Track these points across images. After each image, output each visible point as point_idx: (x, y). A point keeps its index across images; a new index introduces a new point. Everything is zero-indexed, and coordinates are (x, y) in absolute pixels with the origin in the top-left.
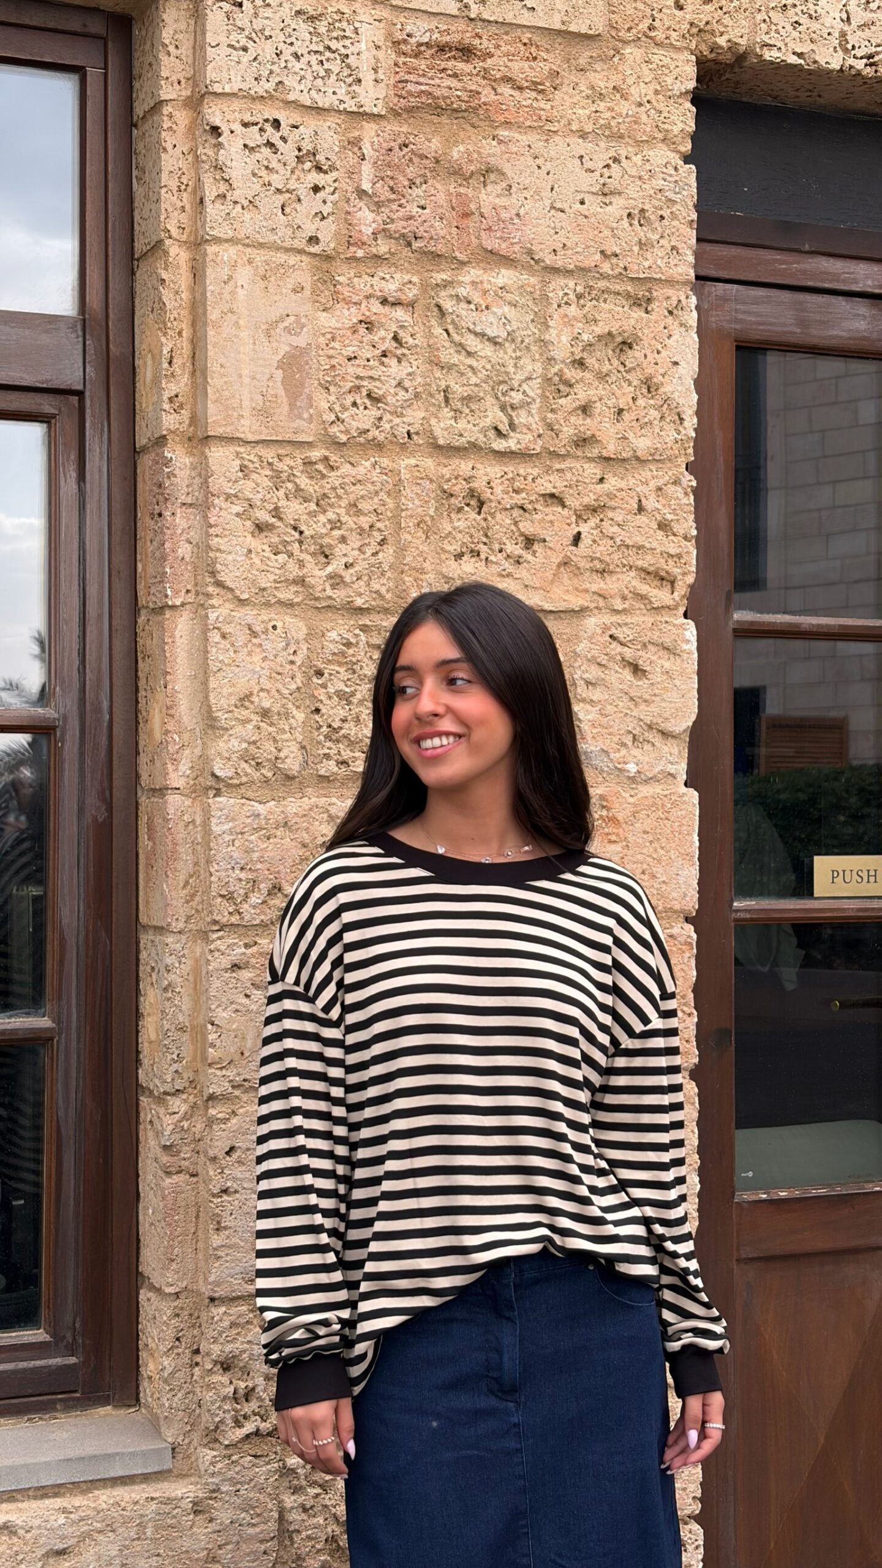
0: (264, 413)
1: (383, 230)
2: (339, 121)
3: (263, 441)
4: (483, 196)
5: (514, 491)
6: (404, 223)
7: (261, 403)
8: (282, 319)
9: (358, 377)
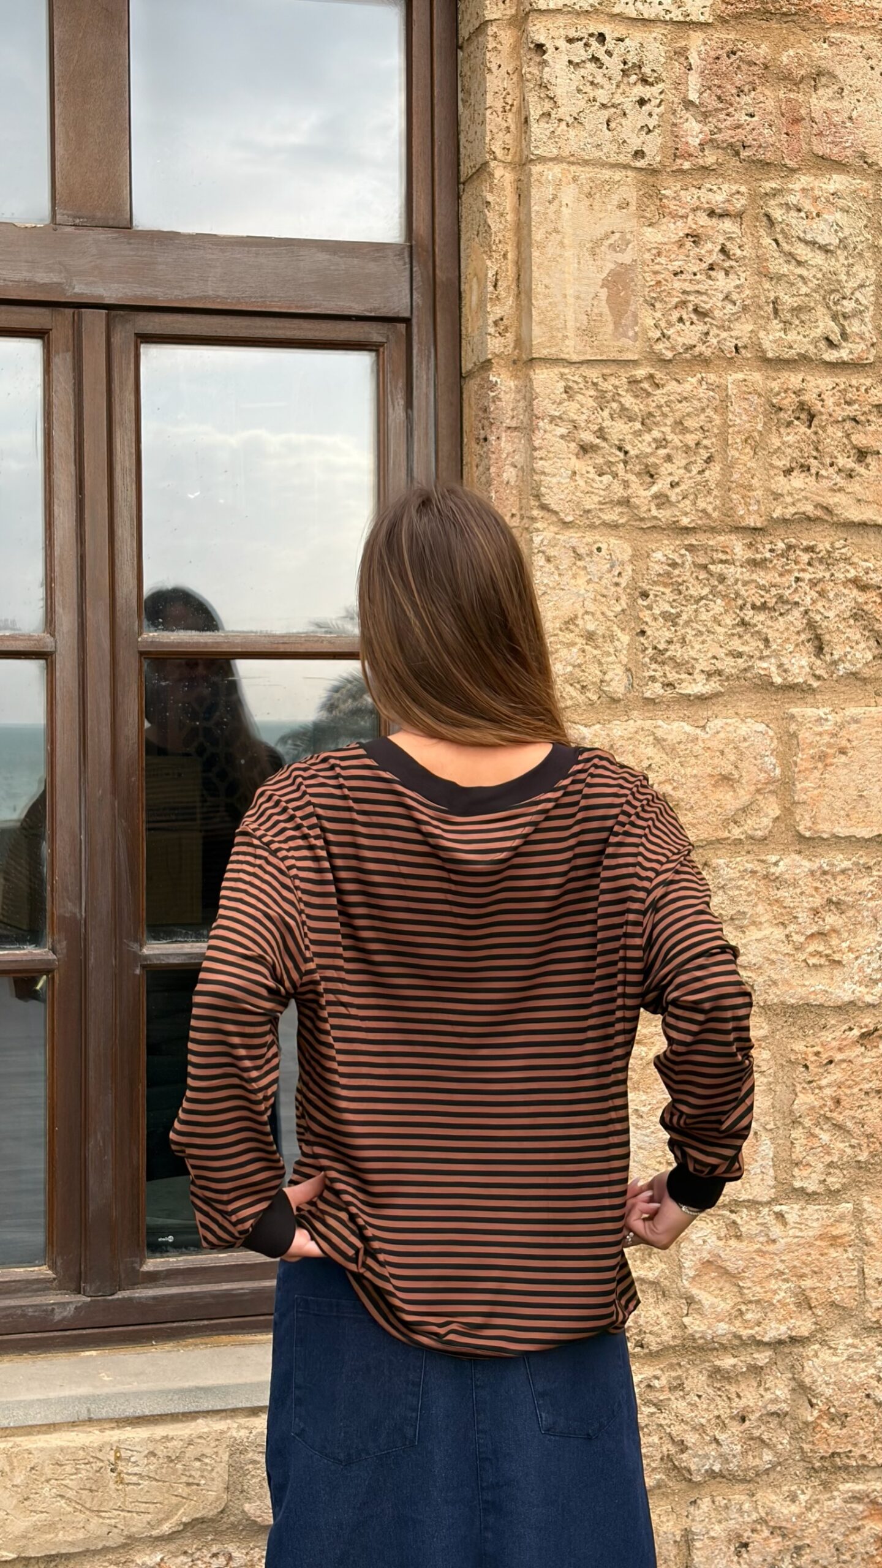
0: (588, 332)
1: (711, 140)
2: (665, 32)
3: (588, 361)
4: (814, 100)
5: (846, 403)
6: (732, 133)
7: (585, 323)
8: (607, 237)
9: (684, 292)
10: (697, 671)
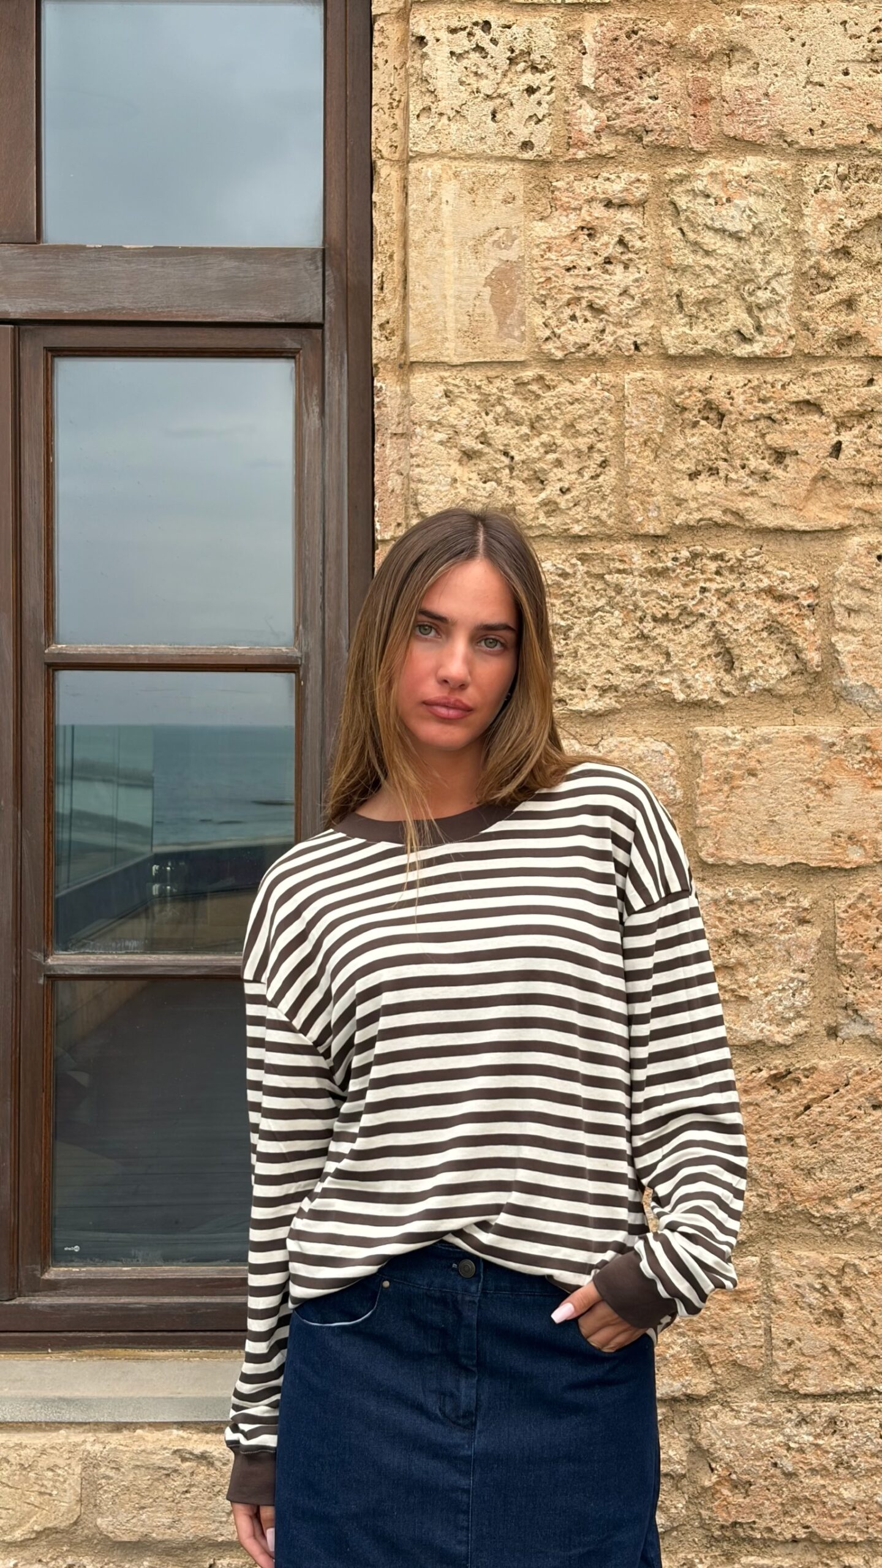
0: (470, 333)
1: (608, 127)
2: (557, 15)
3: (471, 364)
4: (725, 78)
5: (760, 400)
6: (631, 117)
7: (467, 323)
8: (490, 233)
9: (577, 288)
10: (589, 686)
